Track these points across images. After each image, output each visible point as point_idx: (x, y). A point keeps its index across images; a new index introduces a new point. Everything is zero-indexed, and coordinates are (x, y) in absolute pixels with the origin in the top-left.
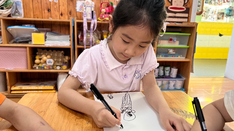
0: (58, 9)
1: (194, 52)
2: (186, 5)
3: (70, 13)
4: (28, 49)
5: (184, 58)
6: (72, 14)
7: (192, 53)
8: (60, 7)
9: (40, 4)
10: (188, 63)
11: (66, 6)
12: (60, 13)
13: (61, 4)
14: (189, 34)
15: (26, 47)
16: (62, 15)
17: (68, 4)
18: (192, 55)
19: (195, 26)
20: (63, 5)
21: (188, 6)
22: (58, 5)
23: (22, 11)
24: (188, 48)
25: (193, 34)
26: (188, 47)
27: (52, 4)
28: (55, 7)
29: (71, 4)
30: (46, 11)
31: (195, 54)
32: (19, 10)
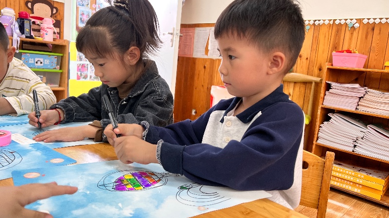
1: (69, 78)
2: (56, 17)
5: (58, 85)
7: (67, 79)
10: (62, 91)
14: (61, 55)
18: (66, 82)
19: (67, 45)
21: (59, 18)
24: (62, 73)
25: (65, 55)
26: (61, 71)
31: (70, 80)
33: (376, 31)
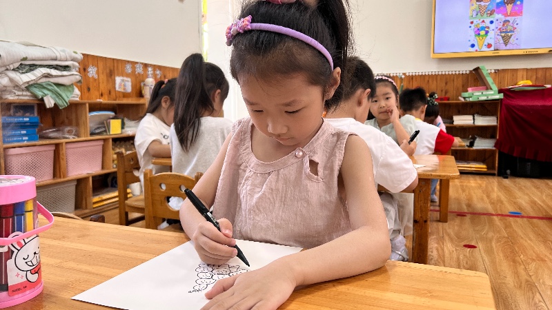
0: (98, 88)
3: (110, 93)
6: (112, 94)
8: (101, 85)
11: (105, 84)
12: (100, 93)
13: (101, 81)
16: (102, 95)
17: (108, 81)
20: (103, 82)
22: (97, 82)
27: (91, 80)
28: (95, 84)
29: (110, 80)
30: (86, 90)
33: (414, 79)
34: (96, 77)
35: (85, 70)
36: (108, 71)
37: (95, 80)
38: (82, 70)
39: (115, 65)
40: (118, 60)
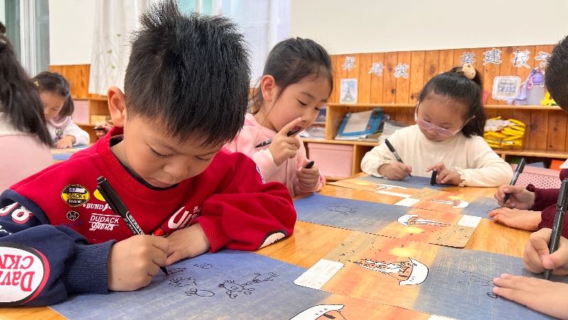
0: (408, 89)
4: (355, 147)
8: (412, 85)
9: (381, 83)
12: (411, 95)
13: (413, 80)
15: (353, 145)
16: (412, 97)
20: (416, 82)
22: (407, 83)
23: (355, 94)
27: (399, 81)
28: (404, 85)
30: (389, 93)
32: (352, 93)
34: (406, 76)
35: (391, 70)
36: (428, 67)
37: (405, 80)
38: (387, 70)
39: (442, 58)
40: (447, 52)
